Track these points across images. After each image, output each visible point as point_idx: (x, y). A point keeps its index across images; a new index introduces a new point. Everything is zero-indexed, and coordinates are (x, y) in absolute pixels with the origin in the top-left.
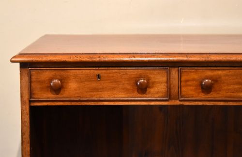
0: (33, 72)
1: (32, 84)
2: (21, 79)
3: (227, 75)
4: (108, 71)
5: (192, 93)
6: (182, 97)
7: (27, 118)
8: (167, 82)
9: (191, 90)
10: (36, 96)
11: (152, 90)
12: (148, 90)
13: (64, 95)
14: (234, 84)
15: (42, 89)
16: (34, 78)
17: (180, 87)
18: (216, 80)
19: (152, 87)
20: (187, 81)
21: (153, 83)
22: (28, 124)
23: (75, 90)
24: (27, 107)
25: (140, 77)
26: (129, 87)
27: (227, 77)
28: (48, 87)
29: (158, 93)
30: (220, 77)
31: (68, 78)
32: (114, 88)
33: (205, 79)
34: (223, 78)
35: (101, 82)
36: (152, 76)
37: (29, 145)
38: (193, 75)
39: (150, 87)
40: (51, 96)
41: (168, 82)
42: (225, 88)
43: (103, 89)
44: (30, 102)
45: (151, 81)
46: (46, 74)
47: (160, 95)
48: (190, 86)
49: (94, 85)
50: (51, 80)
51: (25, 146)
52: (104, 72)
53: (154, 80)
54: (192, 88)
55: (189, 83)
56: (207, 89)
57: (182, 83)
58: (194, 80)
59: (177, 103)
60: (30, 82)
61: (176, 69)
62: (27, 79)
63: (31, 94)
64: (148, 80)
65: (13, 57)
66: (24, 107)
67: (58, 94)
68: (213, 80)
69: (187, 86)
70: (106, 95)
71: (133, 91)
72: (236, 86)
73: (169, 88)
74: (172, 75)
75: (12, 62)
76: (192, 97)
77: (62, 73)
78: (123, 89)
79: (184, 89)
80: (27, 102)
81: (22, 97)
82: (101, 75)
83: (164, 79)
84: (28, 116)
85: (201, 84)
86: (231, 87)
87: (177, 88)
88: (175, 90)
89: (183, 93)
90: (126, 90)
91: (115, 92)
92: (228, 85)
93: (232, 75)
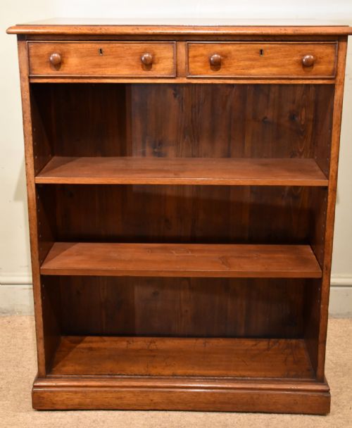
0: (31, 46)
1: (31, 59)
2: (19, 53)
3: (238, 50)
4: (111, 45)
5: (200, 69)
6: (190, 74)
7: (27, 95)
8: (173, 58)
9: (200, 67)
10: (35, 72)
11: (157, 66)
12: (153, 66)
13: (65, 71)
14: (244, 60)
15: (41, 64)
16: (32, 51)
17: (188, 63)
18: (225, 56)
19: (158, 63)
20: (195, 57)
21: (159, 59)
22: (28, 102)
23: (77, 66)
24: (27, 84)
25: (145, 51)
26: (133, 63)
27: (237, 53)
28: (48, 62)
29: (164, 70)
30: (230, 53)
31: (68, 52)
32: (117, 65)
33: (214, 54)
34: (233, 53)
35: (104, 57)
36: (157, 51)
37: (30, 124)
38: (202, 50)
39: (155, 64)
40: (51, 72)
41: (175, 57)
42: (236, 64)
43: (106, 65)
44: (29, 77)
45: (156, 56)
46: (45, 48)
47: (167, 72)
48: (198, 62)
49: (96, 60)
50: (50, 54)
51: (26, 125)
52: (106, 46)
53: (159, 56)
54: (199, 64)
55: (196, 59)
56: (216, 65)
57: (190, 59)
58: (202, 55)
59: (185, 81)
60: (29, 57)
61: (184, 43)
62: (25, 53)
63: (30, 69)
64: (154, 55)
65: (9, 28)
66: (24, 84)
67: (58, 70)
68: (222, 56)
69: (194, 62)
70: (109, 72)
71: (138, 68)
72: (247, 63)
73: (176, 65)
74: (178, 51)
75: (9, 33)
76: (200, 74)
77: (63, 47)
78: (127, 65)
79: (191, 66)
80: (27, 78)
81: (21, 72)
82: (103, 50)
83: (171, 54)
84: (28, 94)
85: (210, 61)
86: (242, 63)
87: (184, 64)
88: (182, 67)
89: (191, 70)
90: (131, 67)
91: (118, 68)
92: (238, 61)
93: (242, 50)
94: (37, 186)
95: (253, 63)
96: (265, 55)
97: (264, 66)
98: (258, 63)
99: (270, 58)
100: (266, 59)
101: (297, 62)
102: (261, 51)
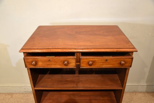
0: (25, 59)
4: (53, 59)
5: (85, 66)
6: (81, 67)
11: (70, 65)
15: (29, 64)
18: (94, 62)
20: (83, 62)
21: (70, 63)
23: (42, 65)
25: (65, 61)
26: (61, 64)
28: (31, 64)
29: (72, 66)
30: (96, 61)
31: (38, 61)
32: (55, 64)
34: (97, 61)
35: (51, 62)
38: (86, 60)
43: (52, 65)
47: (73, 66)
49: (48, 63)
50: (32, 62)
55: (84, 63)
58: (86, 62)
69: (83, 63)
71: (63, 65)
72: (101, 64)
77: (36, 59)
78: (59, 64)
85: (89, 64)
86: (100, 64)
91: (56, 65)
92: (98, 63)
93: (100, 60)
94: (35, 90)
95: (104, 63)
96: (108, 61)
97: (107, 64)
98: (105, 64)
99: (109, 62)
100: (108, 62)
101: (119, 63)
102: (107, 60)
